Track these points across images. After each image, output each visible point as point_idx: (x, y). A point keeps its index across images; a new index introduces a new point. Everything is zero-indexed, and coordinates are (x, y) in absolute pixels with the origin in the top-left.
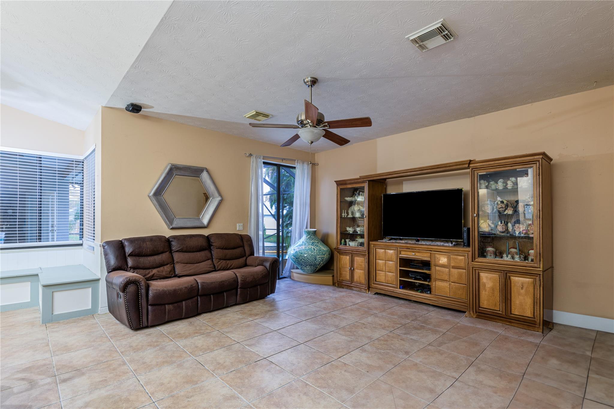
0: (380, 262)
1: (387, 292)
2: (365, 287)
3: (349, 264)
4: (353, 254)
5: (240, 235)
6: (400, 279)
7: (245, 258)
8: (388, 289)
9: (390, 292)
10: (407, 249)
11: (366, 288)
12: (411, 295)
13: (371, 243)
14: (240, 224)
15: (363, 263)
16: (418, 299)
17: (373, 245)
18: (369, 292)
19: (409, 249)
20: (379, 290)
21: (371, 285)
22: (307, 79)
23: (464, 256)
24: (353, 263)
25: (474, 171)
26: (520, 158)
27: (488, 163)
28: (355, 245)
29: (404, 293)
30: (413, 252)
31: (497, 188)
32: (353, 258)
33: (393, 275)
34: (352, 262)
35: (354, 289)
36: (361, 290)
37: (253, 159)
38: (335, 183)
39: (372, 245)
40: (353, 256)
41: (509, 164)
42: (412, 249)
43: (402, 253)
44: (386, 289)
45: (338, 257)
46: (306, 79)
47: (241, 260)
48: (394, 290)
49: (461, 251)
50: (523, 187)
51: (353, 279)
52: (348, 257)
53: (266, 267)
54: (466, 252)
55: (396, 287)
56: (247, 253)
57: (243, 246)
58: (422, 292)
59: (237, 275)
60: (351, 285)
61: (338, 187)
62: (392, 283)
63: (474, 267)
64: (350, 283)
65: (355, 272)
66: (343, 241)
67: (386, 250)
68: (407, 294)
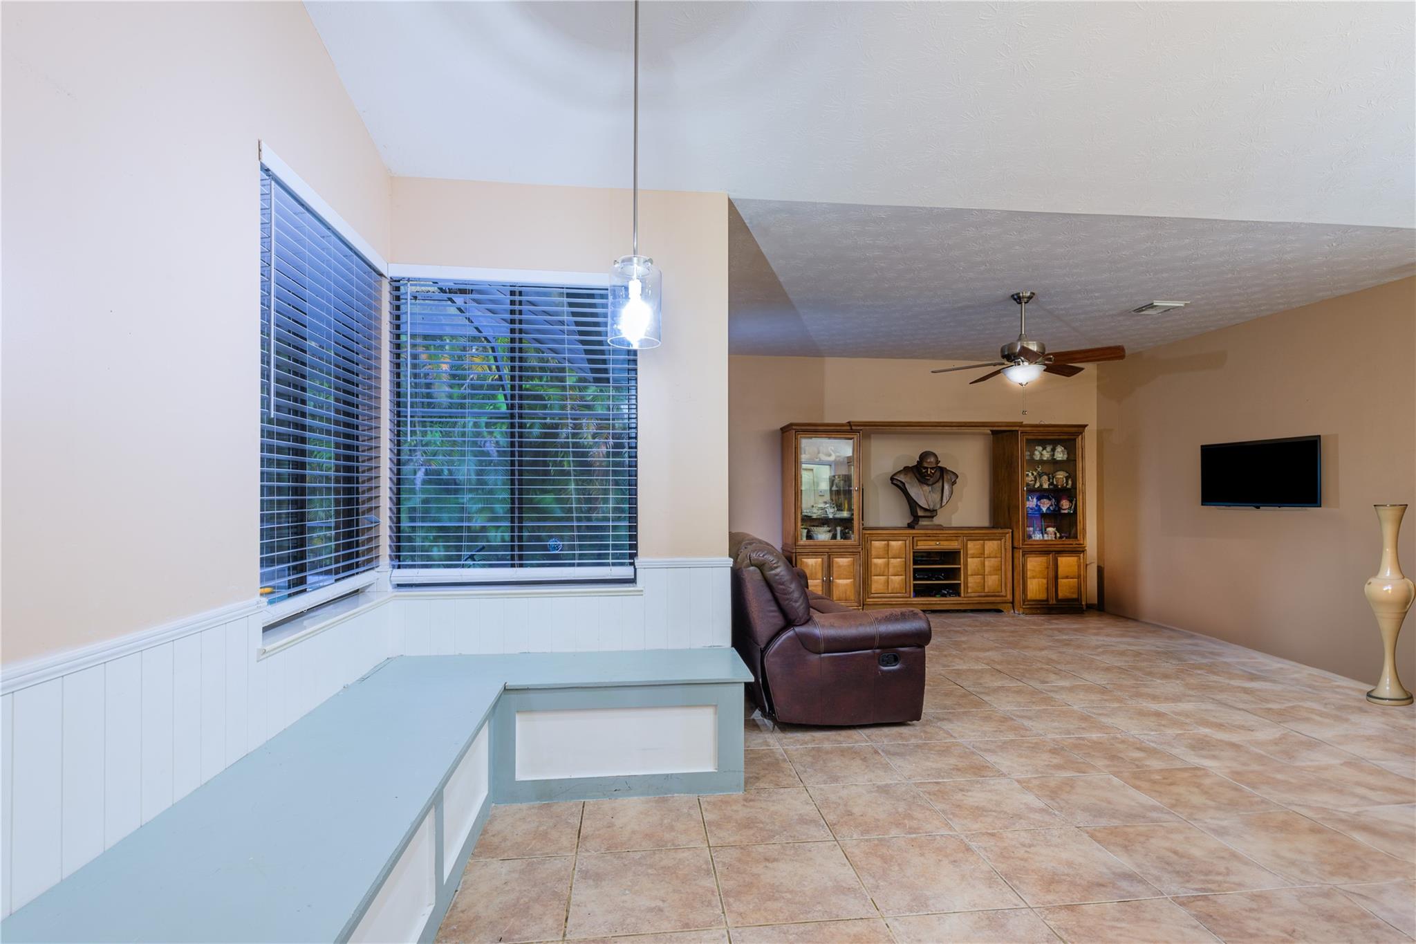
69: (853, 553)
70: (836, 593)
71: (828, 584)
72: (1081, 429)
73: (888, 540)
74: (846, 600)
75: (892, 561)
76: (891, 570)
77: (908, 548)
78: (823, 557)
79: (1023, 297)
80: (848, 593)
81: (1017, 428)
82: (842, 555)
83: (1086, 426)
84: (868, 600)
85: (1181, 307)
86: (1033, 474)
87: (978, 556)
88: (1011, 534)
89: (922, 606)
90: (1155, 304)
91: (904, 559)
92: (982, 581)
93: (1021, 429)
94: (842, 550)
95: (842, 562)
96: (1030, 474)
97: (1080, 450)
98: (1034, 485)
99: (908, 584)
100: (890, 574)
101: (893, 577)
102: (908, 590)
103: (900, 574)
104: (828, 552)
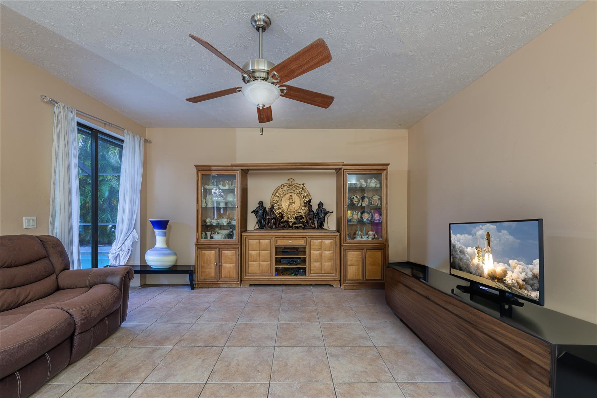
0: (254, 253)
1: (263, 281)
2: (236, 282)
3: (214, 259)
4: (219, 248)
5: (37, 237)
6: (276, 266)
7: (54, 277)
8: (263, 278)
9: (266, 281)
10: (284, 237)
11: (238, 282)
12: (288, 280)
13: (243, 234)
14: (30, 218)
15: (234, 256)
16: (294, 282)
17: (246, 236)
18: (241, 285)
19: (286, 237)
20: (253, 282)
21: (243, 277)
22: (258, 17)
23: (333, 240)
24: (221, 257)
25: (345, 171)
26: (376, 165)
27: (355, 167)
28: (221, 239)
29: (281, 280)
30: (290, 240)
31: (356, 186)
32: (221, 252)
33: (268, 264)
34: (219, 257)
35: (221, 285)
36: (231, 286)
37: (58, 109)
38: (195, 167)
39: (244, 237)
40: (221, 250)
41: (369, 170)
42: (288, 237)
43: (278, 241)
44: (261, 279)
45: (199, 254)
46: (257, 15)
47: (48, 283)
48: (270, 279)
49: (331, 236)
50: (372, 187)
51: (220, 276)
52: (213, 252)
53: (112, 284)
54: (335, 237)
55: (271, 275)
56: (58, 266)
57: (47, 257)
58: (296, 275)
59: (70, 311)
60: (219, 283)
61: (199, 174)
62: (267, 272)
63: (345, 248)
64: (216, 280)
65: (222, 267)
66: (204, 234)
67: (260, 240)
68: (284, 279)
69: (234, 248)
70: (224, 273)
71: (219, 268)
72: (385, 167)
74: (230, 278)
75: (263, 253)
76: (261, 258)
78: (215, 250)
80: (231, 273)
82: (227, 249)
83: (388, 165)
84: (245, 277)
86: (357, 197)
87: (317, 250)
88: (339, 236)
89: (280, 281)
92: (321, 266)
95: (228, 253)
96: (355, 197)
97: (385, 180)
98: (358, 204)
99: (272, 267)
100: (260, 261)
101: (262, 263)
102: (272, 271)
103: (267, 261)
104: (218, 247)
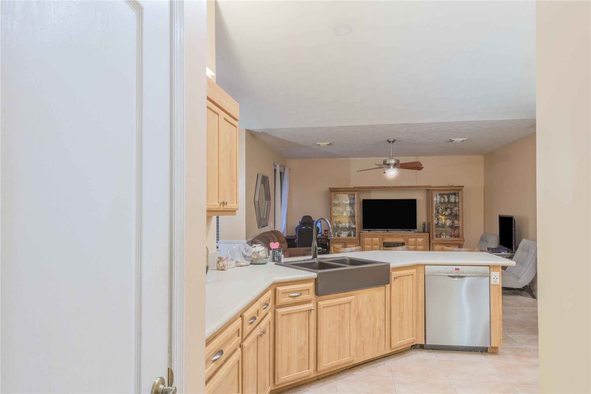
73: (372, 238)
77: (381, 241)
79: (391, 141)
81: (429, 188)
85: (465, 140)
90: (452, 140)
91: (379, 246)
93: (431, 188)
94: (350, 241)
